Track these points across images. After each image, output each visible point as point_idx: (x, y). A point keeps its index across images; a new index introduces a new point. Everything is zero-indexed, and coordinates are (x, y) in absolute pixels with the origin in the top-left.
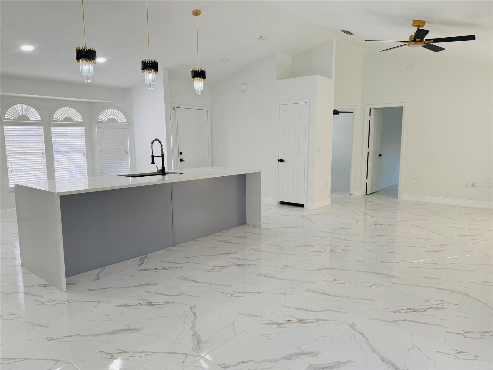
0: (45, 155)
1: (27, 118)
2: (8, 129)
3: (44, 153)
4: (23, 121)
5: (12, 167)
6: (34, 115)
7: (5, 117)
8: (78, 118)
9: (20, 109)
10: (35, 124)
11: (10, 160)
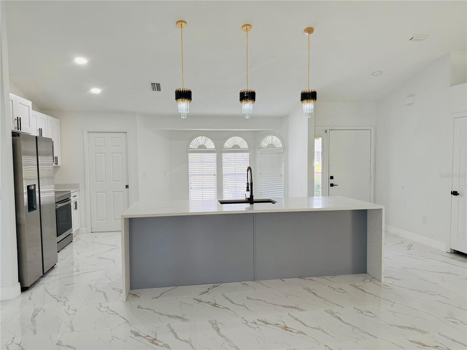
0: (216, 176)
1: (205, 147)
2: (192, 156)
3: (216, 175)
4: (202, 149)
5: (192, 185)
6: (210, 145)
7: (190, 147)
8: (244, 145)
9: (200, 140)
10: (210, 151)
11: (192, 179)
